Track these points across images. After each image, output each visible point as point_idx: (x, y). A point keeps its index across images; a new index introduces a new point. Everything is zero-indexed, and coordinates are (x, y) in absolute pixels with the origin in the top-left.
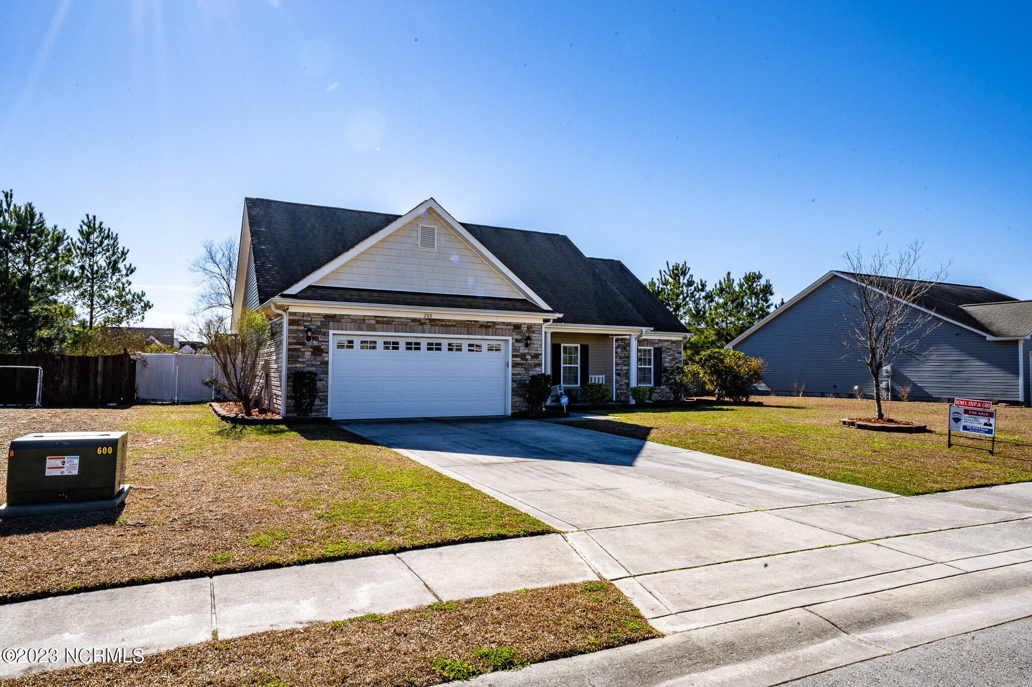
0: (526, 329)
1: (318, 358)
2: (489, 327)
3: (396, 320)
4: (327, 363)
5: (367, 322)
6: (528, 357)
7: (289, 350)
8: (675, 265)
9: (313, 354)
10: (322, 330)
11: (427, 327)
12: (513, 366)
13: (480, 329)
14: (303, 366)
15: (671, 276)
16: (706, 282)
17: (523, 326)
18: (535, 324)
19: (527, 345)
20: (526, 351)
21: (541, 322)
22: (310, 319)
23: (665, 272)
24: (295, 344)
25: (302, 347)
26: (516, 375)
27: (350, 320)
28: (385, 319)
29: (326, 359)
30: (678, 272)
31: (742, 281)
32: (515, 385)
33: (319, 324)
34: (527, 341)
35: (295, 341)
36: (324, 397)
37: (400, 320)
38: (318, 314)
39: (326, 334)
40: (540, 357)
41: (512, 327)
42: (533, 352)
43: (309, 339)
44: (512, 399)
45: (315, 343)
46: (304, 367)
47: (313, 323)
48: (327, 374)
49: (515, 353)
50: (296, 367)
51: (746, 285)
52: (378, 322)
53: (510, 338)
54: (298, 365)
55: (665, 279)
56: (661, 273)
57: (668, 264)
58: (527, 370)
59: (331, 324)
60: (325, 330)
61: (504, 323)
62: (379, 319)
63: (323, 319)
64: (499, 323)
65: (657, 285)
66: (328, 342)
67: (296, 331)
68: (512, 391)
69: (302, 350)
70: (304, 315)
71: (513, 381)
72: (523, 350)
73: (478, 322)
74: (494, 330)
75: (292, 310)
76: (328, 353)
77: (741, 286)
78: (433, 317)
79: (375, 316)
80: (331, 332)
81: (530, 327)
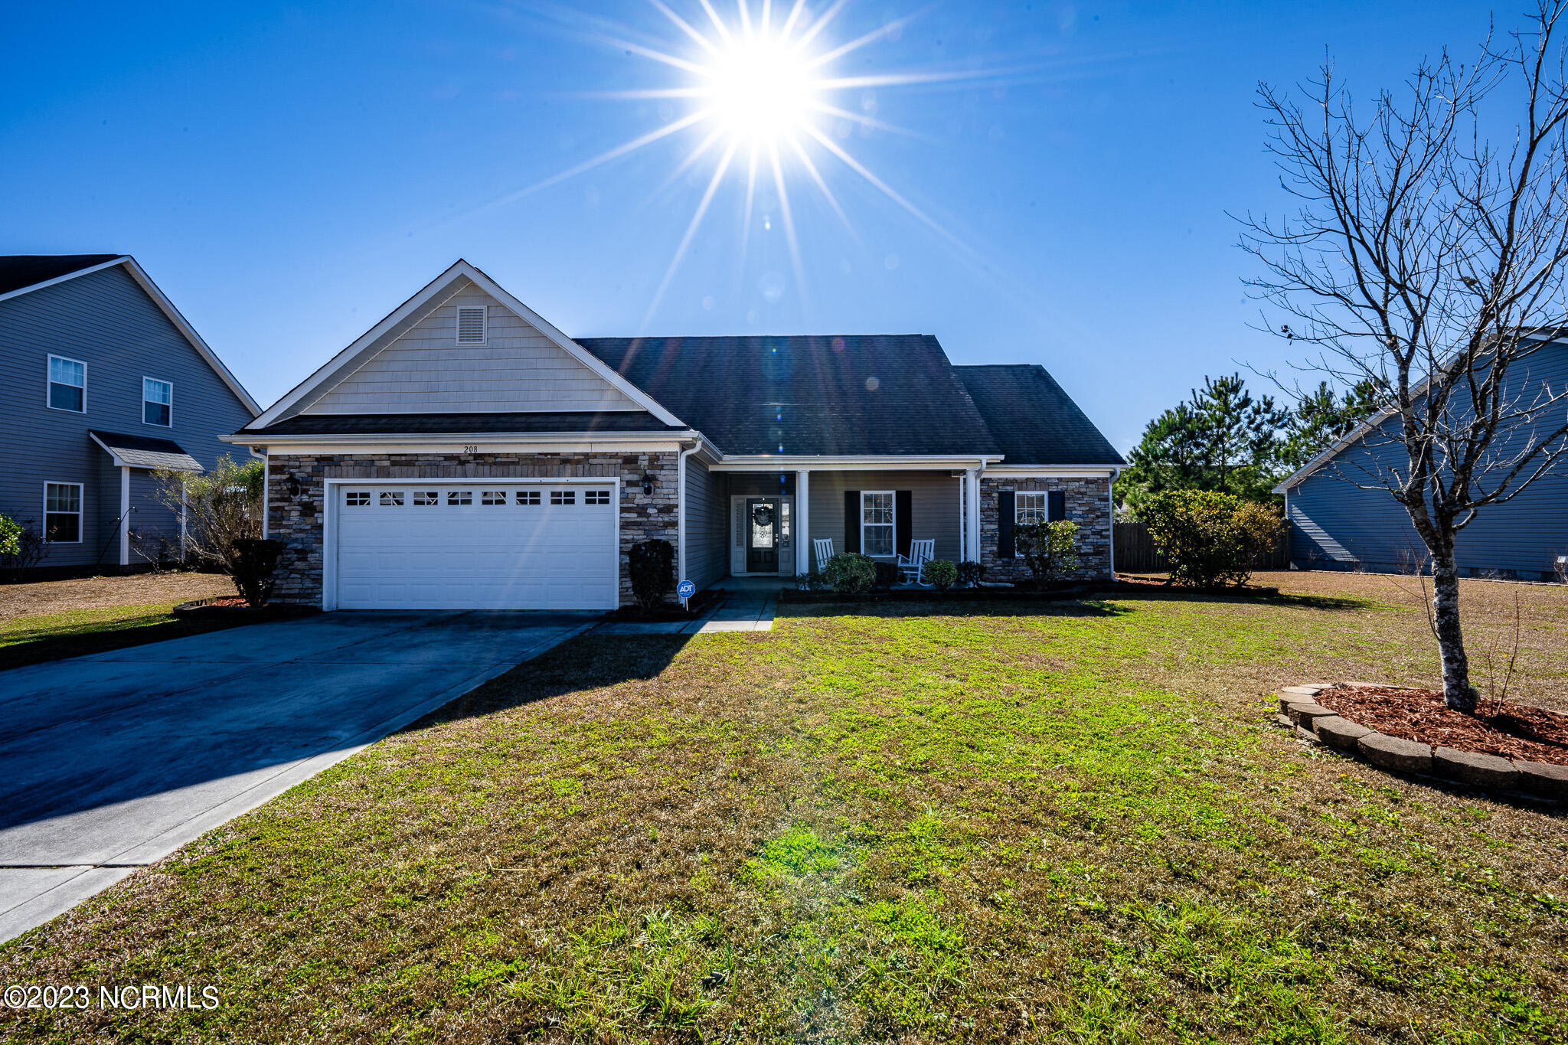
0: (646, 463)
1: (309, 520)
2: (578, 462)
3: (420, 459)
4: (321, 527)
5: (377, 463)
6: (651, 511)
7: (271, 509)
8: (1220, 379)
9: (303, 514)
10: (314, 479)
11: (470, 467)
12: (622, 528)
13: (562, 466)
14: (288, 531)
15: (1212, 396)
16: (1272, 398)
17: (640, 458)
18: (664, 454)
19: (648, 491)
20: (646, 501)
21: (676, 448)
22: (298, 464)
23: (1202, 391)
24: (278, 500)
25: (287, 504)
26: (627, 542)
27: (352, 462)
28: (403, 458)
29: (319, 521)
30: (1226, 389)
31: (1351, 392)
32: (627, 560)
33: (309, 470)
34: (648, 483)
35: (278, 496)
36: (316, 577)
37: (426, 458)
38: (309, 456)
39: (320, 485)
40: (675, 510)
41: (620, 461)
42: (660, 502)
43: (294, 491)
44: (621, 584)
45: (305, 498)
46: (290, 534)
47: (302, 469)
48: (322, 543)
49: (625, 505)
50: (279, 534)
51: (1358, 400)
52: (394, 464)
53: (617, 480)
54: (282, 531)
55: (1201, 400)
56: (1194, 393)
57: (1207, 380)
58: (647, 532)
59: (327, 469)
60: (318, 479)
61: (604, 455)
62: (393, 458)
63: (316, 463)
64: (595, 456)
65: (1189, 410)
66: (322, 495)
67: (279, 483)
68: (621, 570)
69: (286, 508)
70: (290, 458)
71: (621, 553)
72: (641, 499)
73: (558, 454)
74: (587, 467)
75: (272, 451)
76: (322, 512)
77: (1350, 401)
78: (479, 451)
79: (390, 455)
80: (327, 481)
81: (654, 458)
